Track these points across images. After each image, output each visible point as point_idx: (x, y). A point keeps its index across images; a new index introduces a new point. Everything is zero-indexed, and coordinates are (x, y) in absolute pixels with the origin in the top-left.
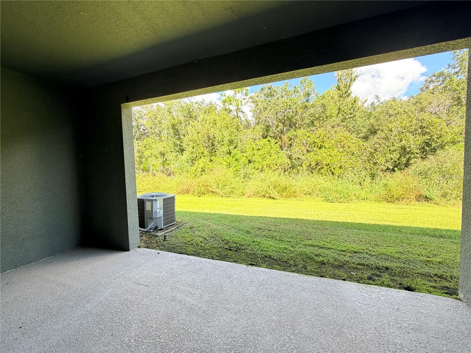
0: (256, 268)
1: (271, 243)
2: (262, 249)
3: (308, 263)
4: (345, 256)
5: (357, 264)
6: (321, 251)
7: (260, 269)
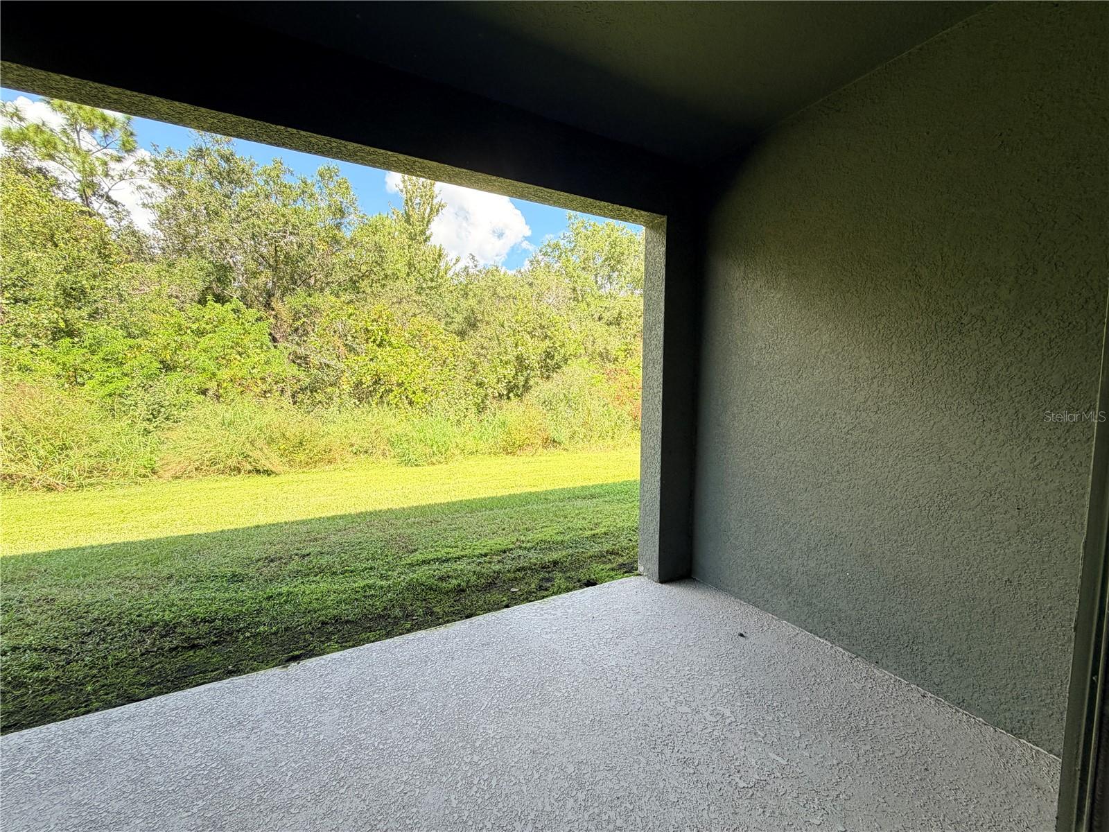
0: (316, 661)
1: (324, 586)
2: (306, 609)
3: (431, 601)
4: (490, 563)
5: (514, 572)
6: (447, 568)
7: (329, 659)
